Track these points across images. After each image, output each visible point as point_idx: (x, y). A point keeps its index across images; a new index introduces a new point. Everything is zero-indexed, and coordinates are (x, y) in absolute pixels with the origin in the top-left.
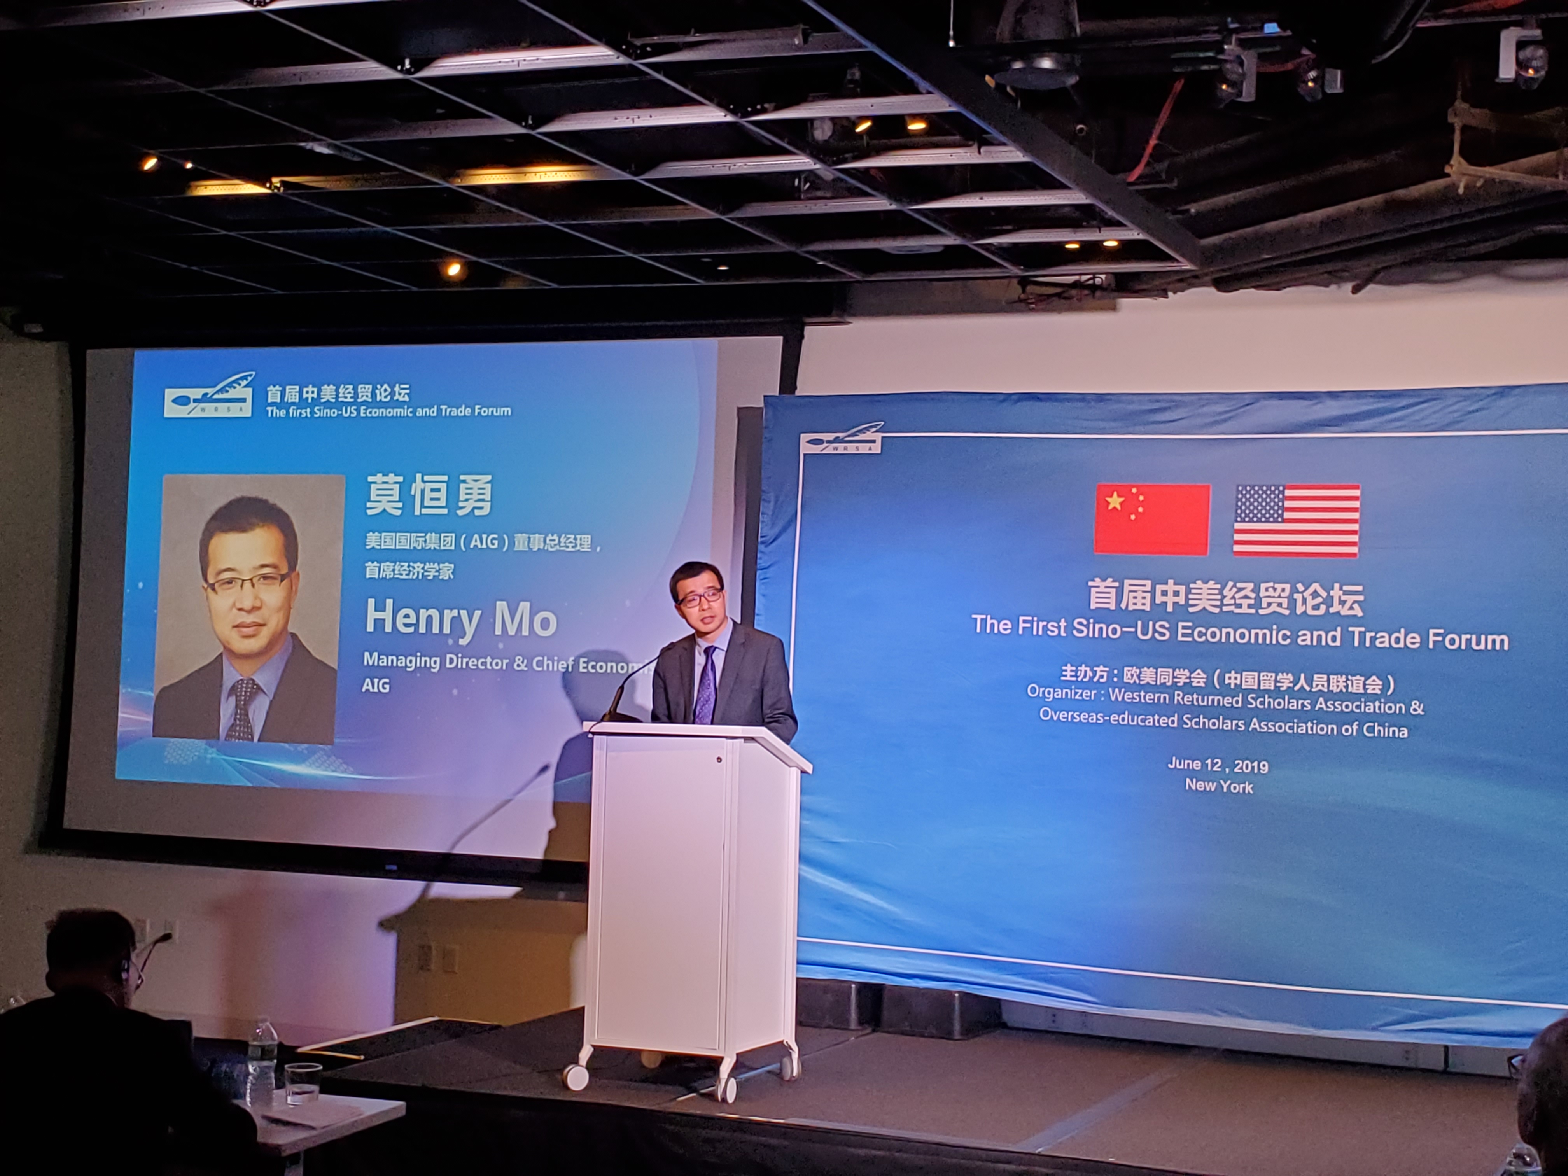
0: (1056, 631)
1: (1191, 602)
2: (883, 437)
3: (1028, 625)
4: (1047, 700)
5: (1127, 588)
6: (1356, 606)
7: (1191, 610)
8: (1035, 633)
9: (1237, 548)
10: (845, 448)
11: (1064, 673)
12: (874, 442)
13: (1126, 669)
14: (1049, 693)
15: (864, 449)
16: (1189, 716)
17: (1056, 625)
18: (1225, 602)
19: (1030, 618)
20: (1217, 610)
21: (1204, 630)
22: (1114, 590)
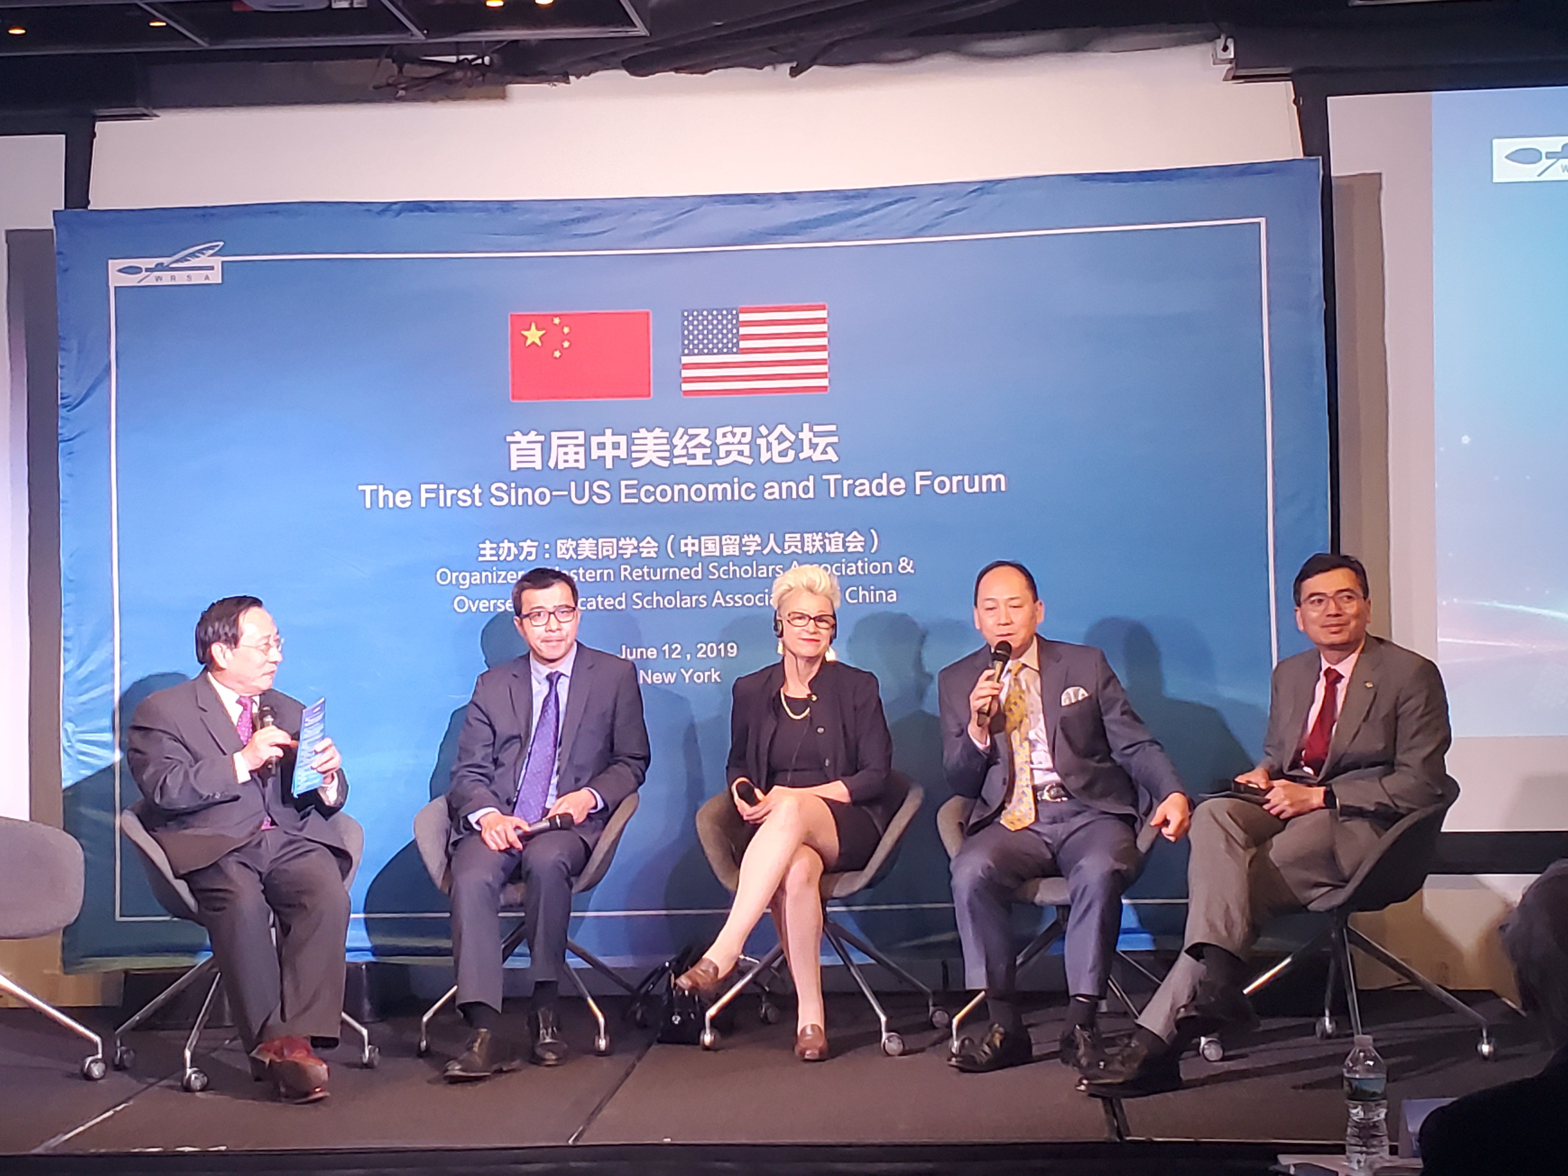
0: (469, 501)
1: (634, 455)
2: (223, 262)
3: (433, 495)
4: (461, 587)
5: (555, 442)
6: (829, 449)
7: (635, 465)
8: (442, 504)
9: (686, 387)
10: (173, 278)
11: (482, 552)
12: (212, 268)
13: (559, 542)
14: (464, 578)
15: (198, 278)
16: (640, 594)
17: (468, 492)
18: (677, 452)
19: (435, 486)
20: (666, 464)
21: (652, 489)
22: (540, 445)
